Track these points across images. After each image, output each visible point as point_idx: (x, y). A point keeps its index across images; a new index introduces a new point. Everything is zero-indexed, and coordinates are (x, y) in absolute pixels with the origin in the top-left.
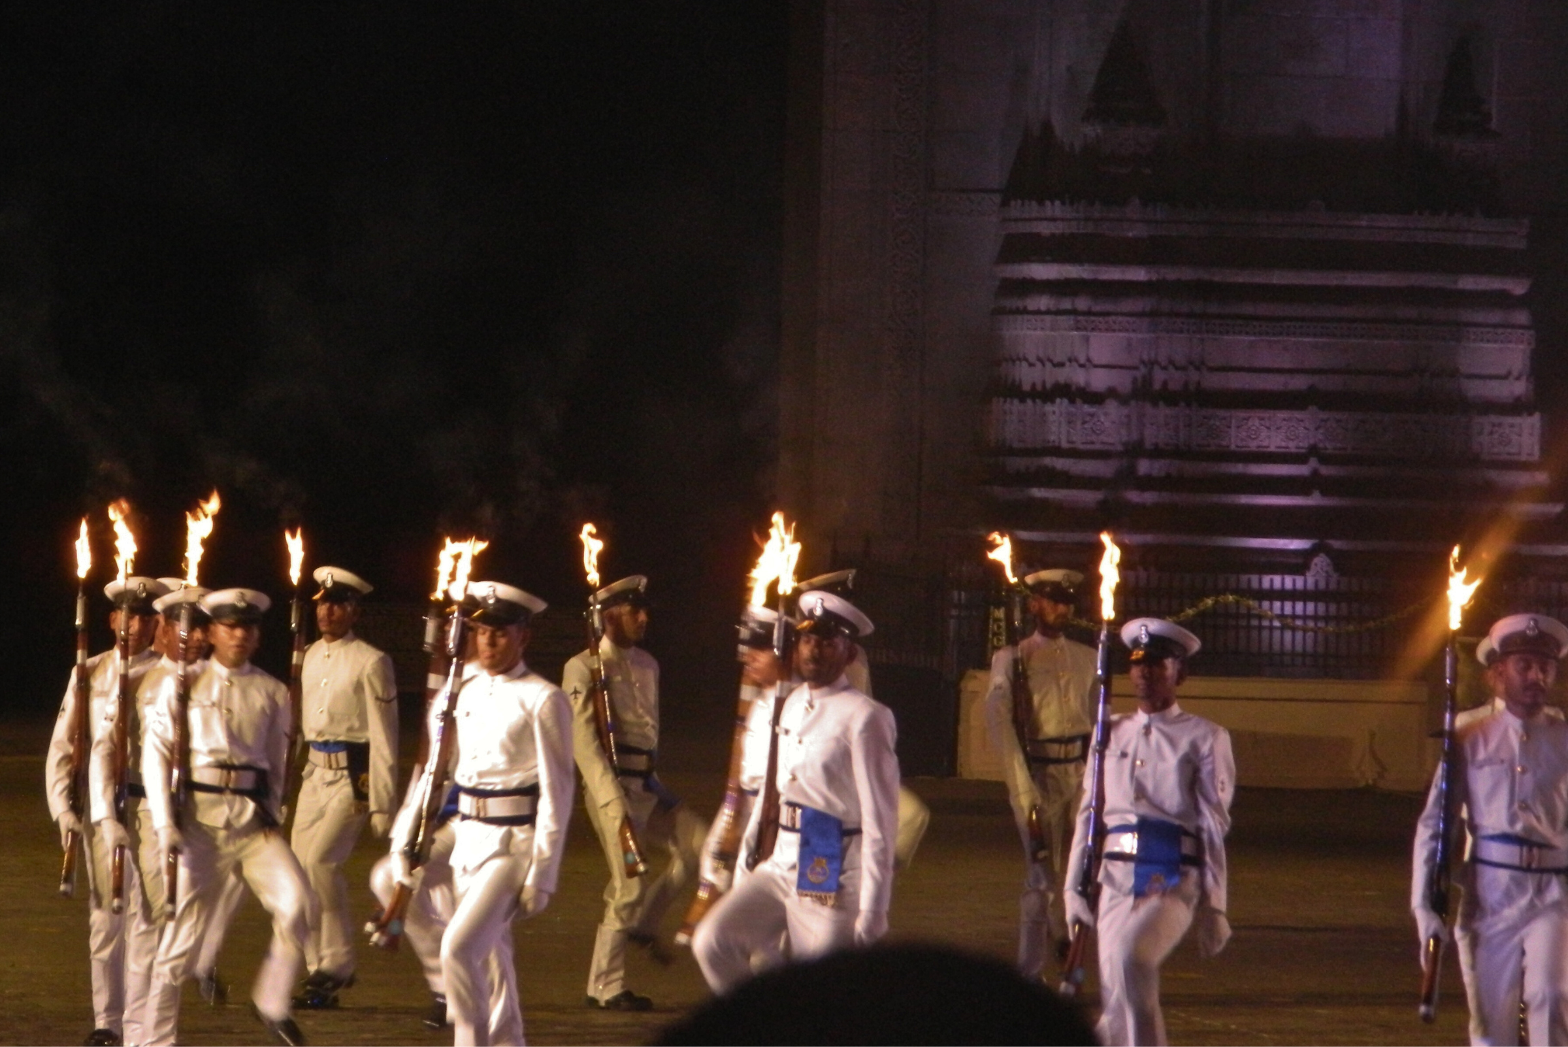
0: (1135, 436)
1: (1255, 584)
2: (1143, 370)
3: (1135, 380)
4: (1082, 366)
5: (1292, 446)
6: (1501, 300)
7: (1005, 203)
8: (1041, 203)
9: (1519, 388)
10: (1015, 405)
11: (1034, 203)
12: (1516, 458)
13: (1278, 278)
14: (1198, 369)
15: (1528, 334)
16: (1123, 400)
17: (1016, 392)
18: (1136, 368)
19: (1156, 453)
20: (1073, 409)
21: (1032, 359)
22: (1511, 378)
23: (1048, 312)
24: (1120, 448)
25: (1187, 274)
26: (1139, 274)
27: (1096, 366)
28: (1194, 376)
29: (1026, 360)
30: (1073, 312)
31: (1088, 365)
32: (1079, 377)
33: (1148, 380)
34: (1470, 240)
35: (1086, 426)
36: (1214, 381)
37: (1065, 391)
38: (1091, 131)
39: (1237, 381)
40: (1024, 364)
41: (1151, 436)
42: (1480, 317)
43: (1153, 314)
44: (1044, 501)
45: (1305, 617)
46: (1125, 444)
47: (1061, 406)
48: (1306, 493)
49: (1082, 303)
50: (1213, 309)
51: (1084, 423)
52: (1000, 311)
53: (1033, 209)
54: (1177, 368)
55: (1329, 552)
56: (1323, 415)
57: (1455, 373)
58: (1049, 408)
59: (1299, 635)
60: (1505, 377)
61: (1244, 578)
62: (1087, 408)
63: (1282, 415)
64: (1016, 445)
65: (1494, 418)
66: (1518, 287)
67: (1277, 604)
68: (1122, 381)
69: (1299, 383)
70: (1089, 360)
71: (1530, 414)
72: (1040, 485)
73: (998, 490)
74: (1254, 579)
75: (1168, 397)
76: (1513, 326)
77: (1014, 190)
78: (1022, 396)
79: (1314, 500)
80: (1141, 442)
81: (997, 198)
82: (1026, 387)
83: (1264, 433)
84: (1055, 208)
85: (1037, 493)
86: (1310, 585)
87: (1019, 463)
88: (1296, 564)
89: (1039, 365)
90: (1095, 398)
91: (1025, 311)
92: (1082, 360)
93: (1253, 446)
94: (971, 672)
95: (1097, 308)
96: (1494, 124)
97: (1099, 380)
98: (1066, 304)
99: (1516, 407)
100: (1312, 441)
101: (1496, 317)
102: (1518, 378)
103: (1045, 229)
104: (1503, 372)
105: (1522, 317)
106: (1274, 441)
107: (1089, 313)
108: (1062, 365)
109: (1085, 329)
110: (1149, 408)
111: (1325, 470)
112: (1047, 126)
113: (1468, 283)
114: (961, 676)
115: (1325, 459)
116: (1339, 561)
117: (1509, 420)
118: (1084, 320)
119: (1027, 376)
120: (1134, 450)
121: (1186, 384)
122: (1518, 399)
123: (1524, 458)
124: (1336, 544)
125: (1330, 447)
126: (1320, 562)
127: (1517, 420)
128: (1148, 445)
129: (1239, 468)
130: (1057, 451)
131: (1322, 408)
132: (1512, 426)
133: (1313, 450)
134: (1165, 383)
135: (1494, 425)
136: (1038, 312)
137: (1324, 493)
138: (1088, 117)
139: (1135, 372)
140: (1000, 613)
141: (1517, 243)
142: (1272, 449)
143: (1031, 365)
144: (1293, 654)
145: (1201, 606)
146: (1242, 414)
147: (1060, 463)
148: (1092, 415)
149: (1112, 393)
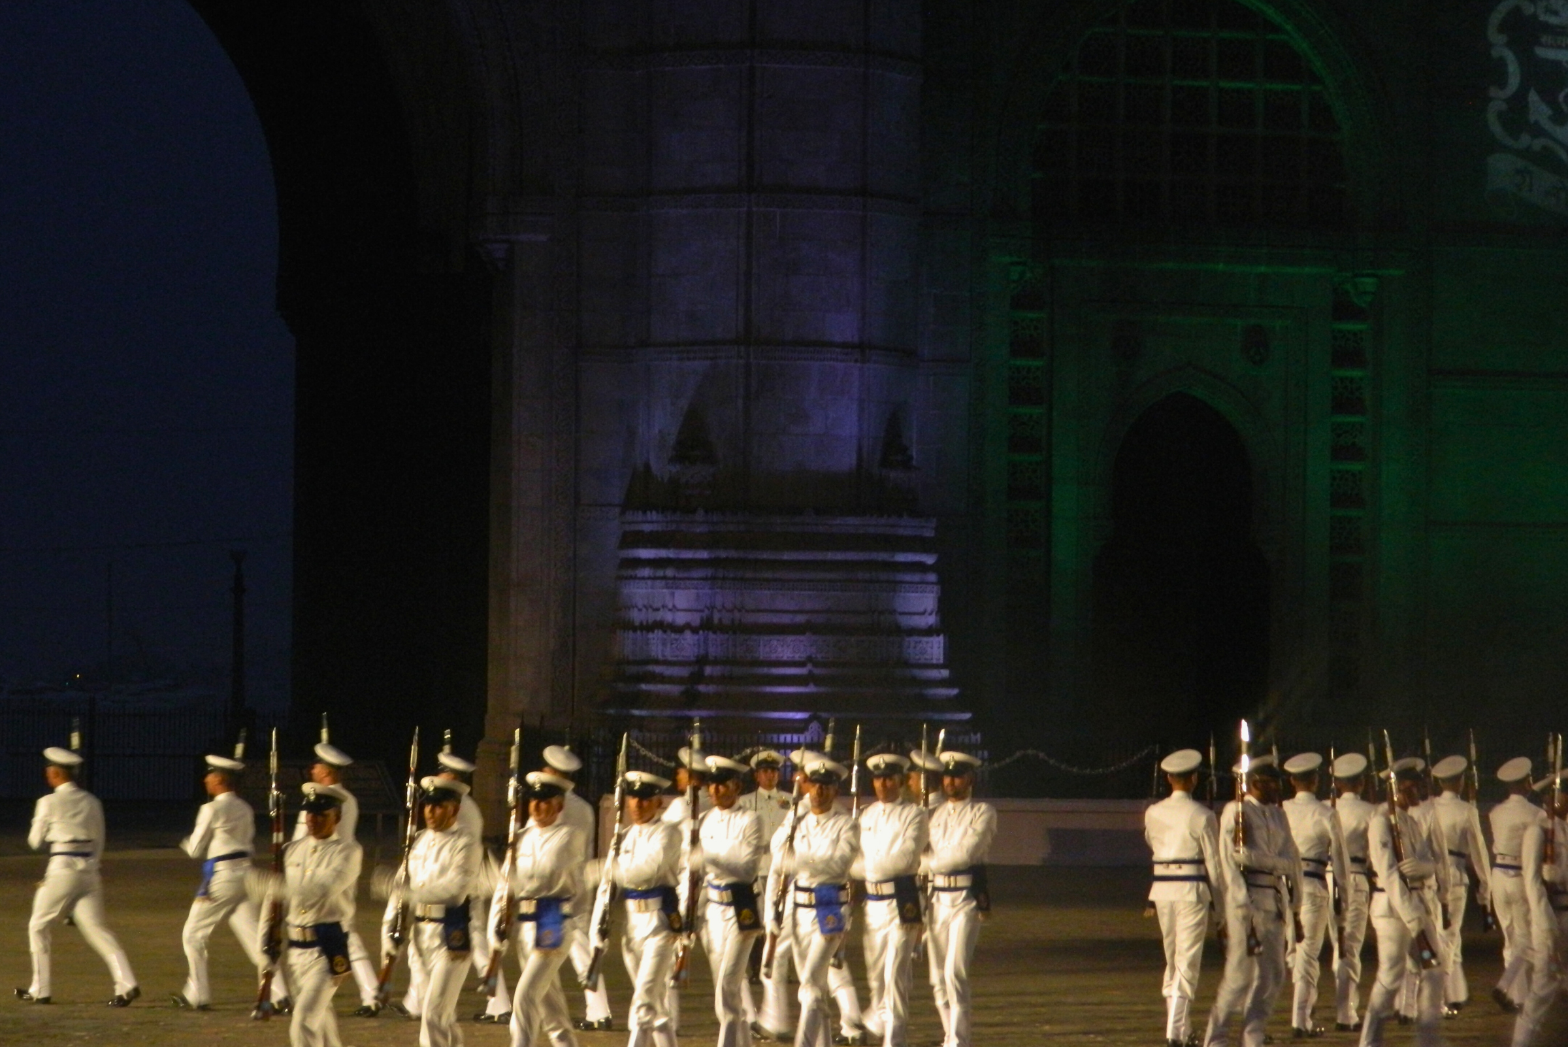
0: (702, 652)
1: (775, 740)
2: (707, 612)
3: (702, 619)
4: (670, 610)
5: (797, 657)
6: (921, 567)
7: (623, 513)
8: (645, 512)
9: (931, 620)
10: (631, 635)
11: (640, 512)
12: (928, 662)
13: (787, 556)
14: (740, 611)
15: (936, 588)
16: (695, 631)
17: (630, 626)
18: (702, 611)
19: (716, 662)
20: (665, 636)
21: (640, 606)
22: (927, 614)
23: (649, 578)
24: (693, 659)
25: (733, 554)
26: (704, 554)
27: (678, 610)
28: (737, 615)
29: (637, 607)
30: (664, 578)
31: (674, 609)
32: (669, 617)
33: (710, 619)
34: (901, 532)
35: (674, 646)
36: (751, 618)
37: (660, 625)
38: (674, 469)
39: (764, 618)
40: (636, 610)
41: (713, 652)
42: (907, 577)
43: (714, 578)
44: (649, 692)
46: (698, 656)
47: (658, 634)
48: (807, 685)
49: (670, 572)
50: (749, 575)
51: (672, 644)
52: (622, 578)
53: (639, 516)
54: (728, 611)
55: (819, 720)
56: (814, 638)
57: (893, 612)
58: (651, 635)
60: (923, 613)
61: (769, 736)
62: (673, 636)
63: (790, 638)
64: (631, 658)
65: (916, 638)
66: (930, 560)
68: (695, 619)
69: (800, 619)
70: (674, 606)
71: (938, 635)
72: (648, 682)
73: (621, 685)
74: (775, 736)
75: (721, 629)
76: (927, 583)
77: (628, 505)
78: (635, 629)
79: (811, 689)
80: (707, 655)
81: (617, 510)
82: (637, 623)
83: (780, 649)
84: (653, 516)
85: (644, 687)
87: (633, 670)
88: (800, 727)
89: (644, 610)
90: (679, 630)
91: (635, 578)
92: (670, 606)
93: (773, 656)
95: (681, 575)
96: (914, 462)
97: (681, 619)
98: (660, 573)
99: (929, 632)
100: (808, 654)
101: (917, 577)
102: (930, 614)
103: (647, 528)
104: (922, 610)
105: (932, 577)
106: (786, 654)
107: (674, 578)
108: (657, 610)
109: (672, 588)
110: (711, 636)
111: (817, 671)
112: (647, 467)
113: (901, 557)
114: (599, 798)
115: (816, 664)
117: (925, 639)
118: (673, 583)
119: (637, 617)
120: (702, 661)
121: (733, 620)
122: (931, 627)
123: (934, 661)
124: (822, 715)
125: (819, 657)
126: (814, 726)
127: (931, 639)
128: (711, 658)
129: (765, 670)
130: (657, 662)
131: (814, 633)
132: (927, 643)
133: (810, 659)
134: (720, 620)
135: (916, 642)
136: (643, 578)
137: (816, 685)
138: (671, 461)
139: (701, 614)
141: (929, 533)
142: (785, 658)
143: (640, 610)
145: (743, 754)
146: (766, 638)
147: (658, 669)
148: (676, 640)
149: (688, 626)
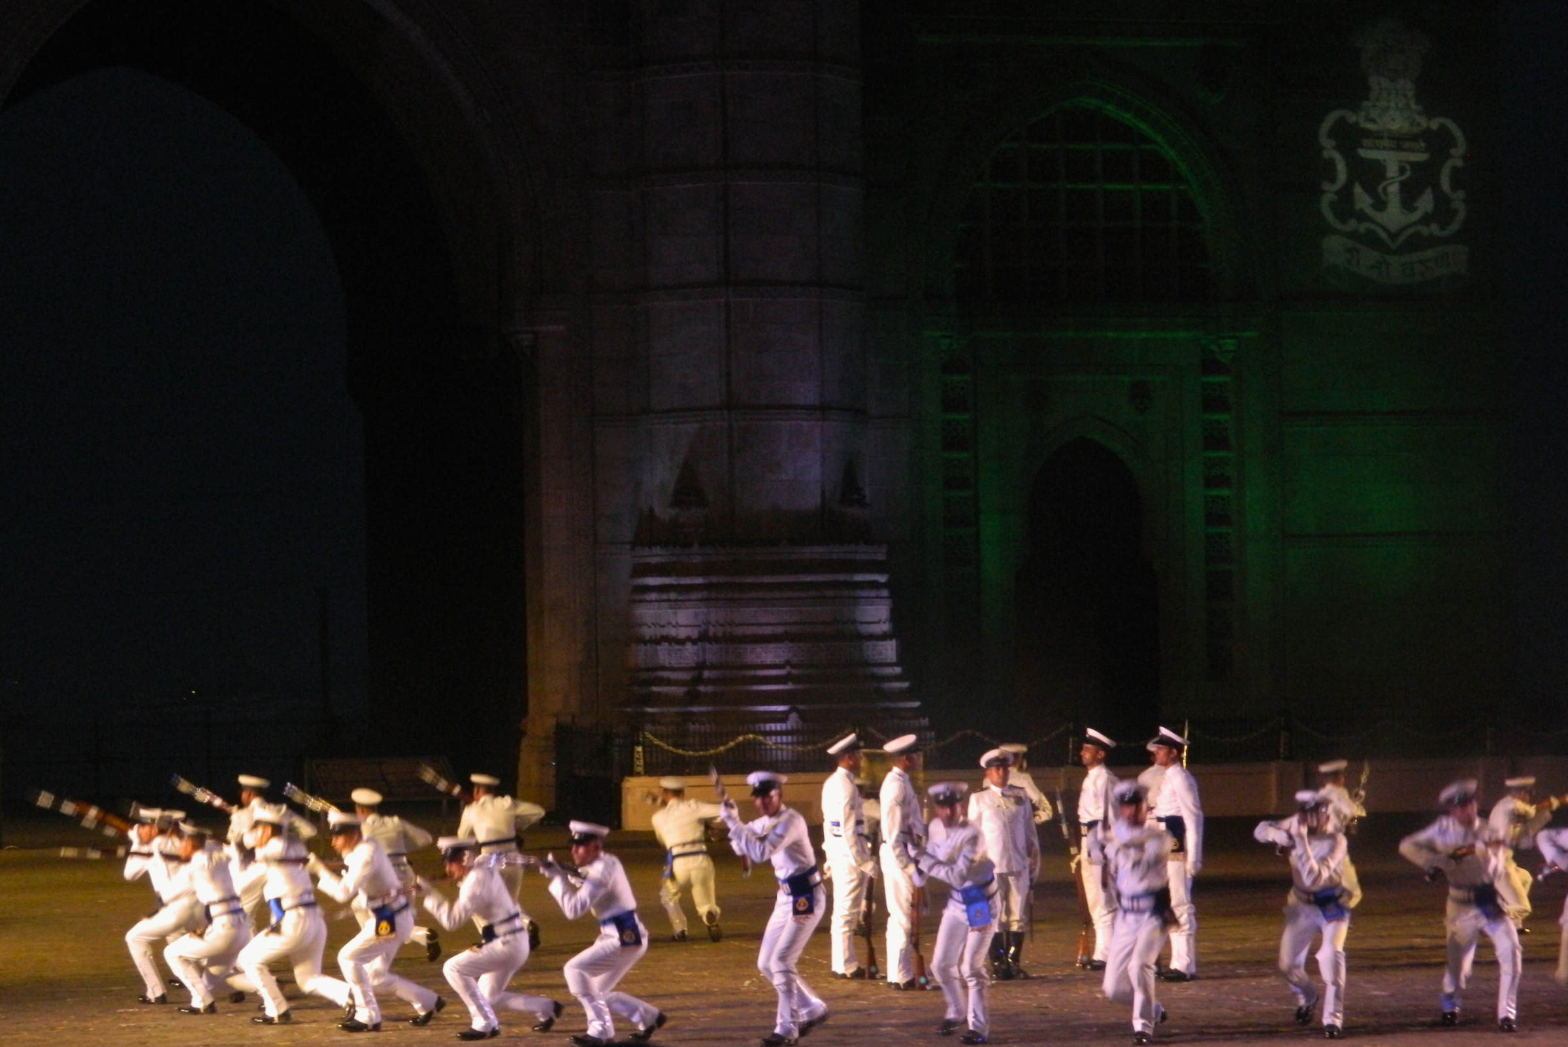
0: (701, 659)
1: (762, 729)
2: (704, 627)
3: (700, 632)
4: (674, 626)
5: (777, 661)
6: (875, 585)
7: (633, 548)
8: (650, 548)
9: (885, 627)
10: (642, 647)
11: (647, 548)
12: (885, 661)
13: (767, 579)
14: (730, 625)
15: (888, 602)
16: (694, 642)
17: (642, 641)
18: (700, 626)
19: (713, 667)
20: (670, 648)
21: (649, 623)
22: (881, 623)
23: (656, 601)
24: (694, 665)
25: (722, 579)
26: (699, 580)
27: (681, 626)
28: (729, 629)
29: (647, 625)
30: (668, 600)
31: (677, 626)
32: (673, 632)
33: (706, 631)
34: (859, 557)
35: (678, 655)
36: (740, 631)
37: (666, 639)
38: (673, 512)
39: (749, 631)
40: (646, 627)
41: (710, 658)
42: (865, 594)
43: (708, 599)
44: (659, 693)
45: (787, 744)
46: (697, 663)
47: (665, 645)
48: (785, 683)
49: (673, 596)
50: (736, 596)
51: (676, 654)
52: (634, 601)
53: (646, 551)
54: (721, 625)
55: (797, 711)
56: (791, 645)
57: (854, 622)
58: (659, 647)
59: (785, 752)
60: (878, 622)
61: (757, 726)
62: (677, 647)
63: (772, 646)
64: (643, 666)
65: (874, 643)
66: (882, 579)
67: (774, 738)
68: (694, 633)
69: (780, 630)
70: (677, 623)
71: (891, 639)
72: (656, 685)
73: (635, 688)
74: (762, 726)
75: (715, 639)
76: (883, 598)
77: (637, 543)
78: (645, 642)
79: (789, 686)
80: (705, 662)
81: (628, 547)
82: (647, 638)
83: (763, 655)
84: (657, 550)
85: (655, 689)
86: (789, 727)
87: (645, 675)
88: (782, 718)
89: (653, 627)
90: (681, 642)
91: (646, 601)
92: (674, 623)
93: (758, 661)
94: (627, 778)
95: (680, 598)
96: (868, 500)
97: (682, 633)
98: (665, 597)
99: (884, 637)
100: (787, 658)
101: (873, 593)
102: (884, 623)
103: (654, 560)
104: (876, 619)
105: (885, 593)
106: (769, 659)
107: (676, 600)
108: (663, 626)
109: (675, 608)
110: (708, 646)
111: (794, 672)
112: (651, 510)
113: (859, 578)
114: (622, 781)
115: (794, 666)
116: (802, 716)
117: (881, 643)
118: (675, 604)
119: (648, 632)
120: (700, 666)
121: (724, 633)
122: (885, 633)
123: (889, 661)
124: (801, 707)
125: (795, 660)
126: (793, 716)
127: (885, 643)
128: (708, 663)
129: (752, 673)
130: (663, 668)
131: (792, 641)
132: (882, 646)
133: (788, 663)
134: (715, 633)
135: (874, 646)
136: (651, 601)
137: (795, 683)
138: (672, 505)
139: (699, 628)
140: (640, 749)
141: (881, 557)
142: (768, 662)
143: (649, 627)
144: (783, 761)
145: (737, 741)
146: (753, 646)
147: (665, 674)
148: (680, 650)
149: (688, 639)
